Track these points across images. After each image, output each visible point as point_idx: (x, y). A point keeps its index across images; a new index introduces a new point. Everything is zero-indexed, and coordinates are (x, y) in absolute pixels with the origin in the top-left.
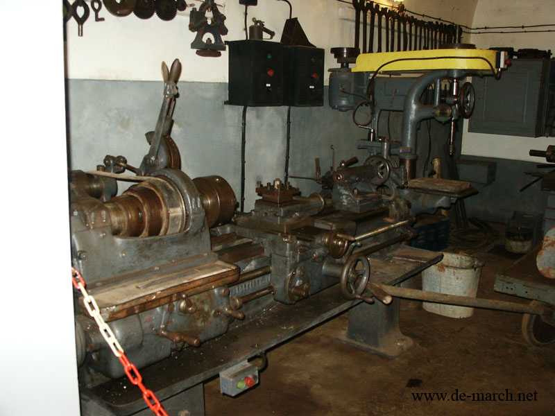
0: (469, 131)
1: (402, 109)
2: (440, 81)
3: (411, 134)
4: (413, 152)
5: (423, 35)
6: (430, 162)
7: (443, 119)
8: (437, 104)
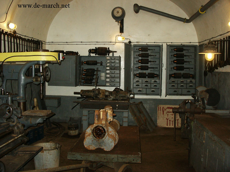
0: (48, 85)
1: (17, 79)
2: (35, 66)
3: (22, 90)
4: (24, 98)
5: (25, 44)
6: (32, 100)
7: (37, 83)
8: (34, 76)
